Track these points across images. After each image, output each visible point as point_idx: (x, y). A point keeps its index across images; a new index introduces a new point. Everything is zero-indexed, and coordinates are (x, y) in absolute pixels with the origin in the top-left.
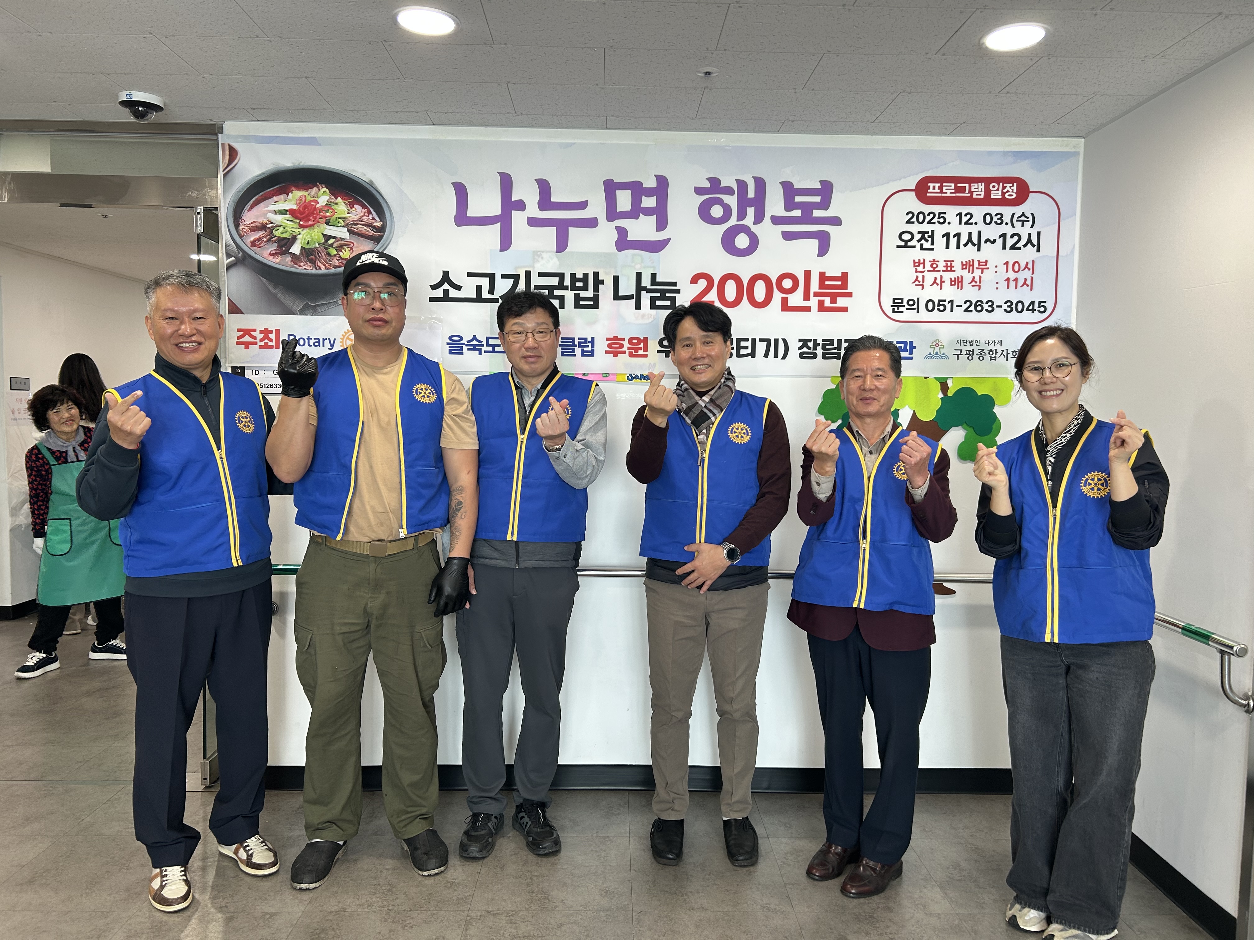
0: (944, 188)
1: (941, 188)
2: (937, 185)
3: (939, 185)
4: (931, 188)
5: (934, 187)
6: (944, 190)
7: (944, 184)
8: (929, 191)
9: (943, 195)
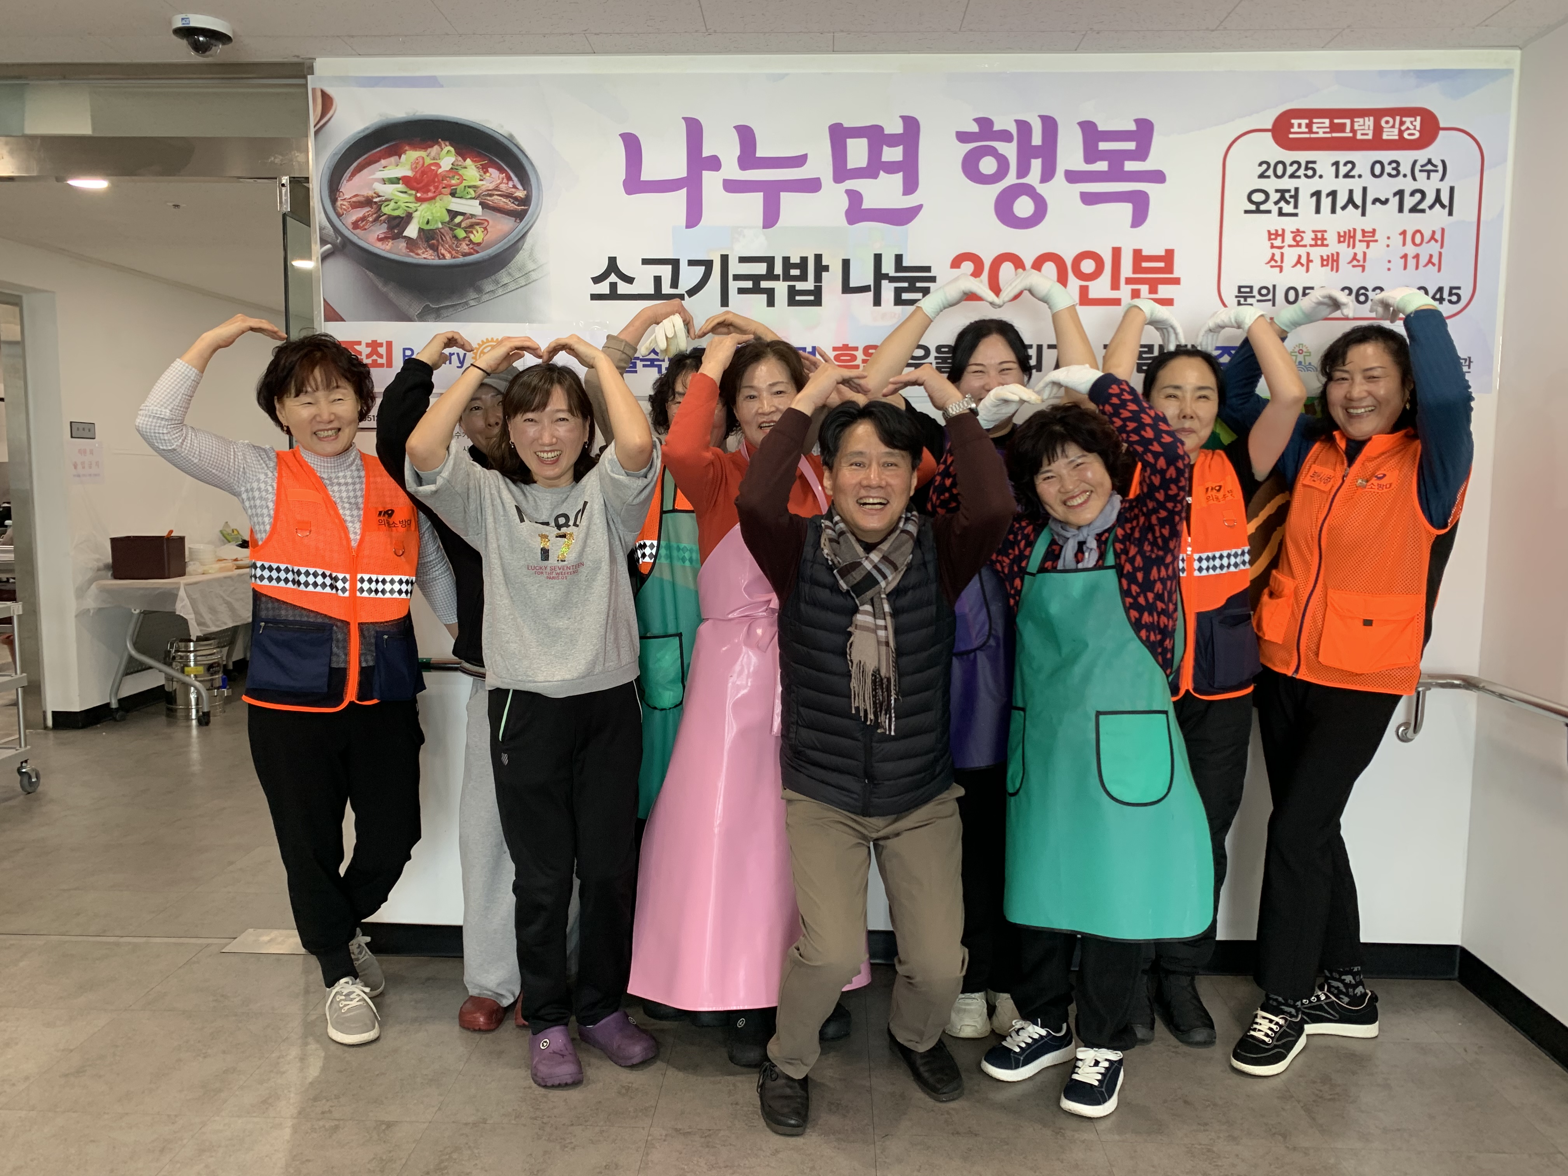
0: (1315, 126)
1: (1309, 126)
2: (1304, 122)
3: (1307, 121)
4: (1296, 126)
5: (1300, 126)
6: (1315, 129)
7: (1315, 120)
8: (1292, 130)
9: (1313, 136)
